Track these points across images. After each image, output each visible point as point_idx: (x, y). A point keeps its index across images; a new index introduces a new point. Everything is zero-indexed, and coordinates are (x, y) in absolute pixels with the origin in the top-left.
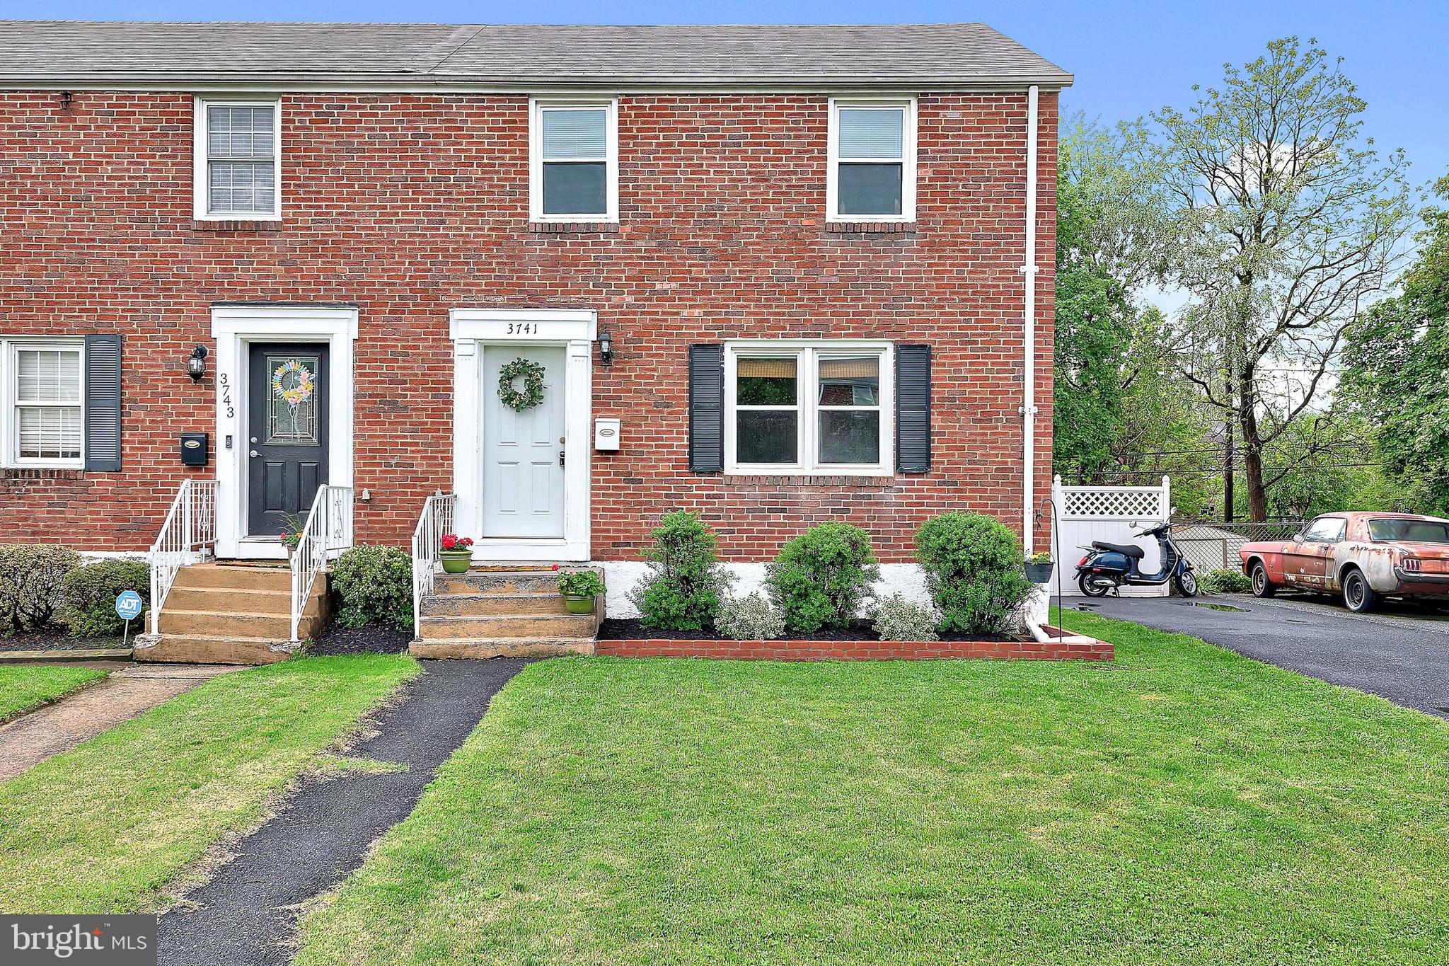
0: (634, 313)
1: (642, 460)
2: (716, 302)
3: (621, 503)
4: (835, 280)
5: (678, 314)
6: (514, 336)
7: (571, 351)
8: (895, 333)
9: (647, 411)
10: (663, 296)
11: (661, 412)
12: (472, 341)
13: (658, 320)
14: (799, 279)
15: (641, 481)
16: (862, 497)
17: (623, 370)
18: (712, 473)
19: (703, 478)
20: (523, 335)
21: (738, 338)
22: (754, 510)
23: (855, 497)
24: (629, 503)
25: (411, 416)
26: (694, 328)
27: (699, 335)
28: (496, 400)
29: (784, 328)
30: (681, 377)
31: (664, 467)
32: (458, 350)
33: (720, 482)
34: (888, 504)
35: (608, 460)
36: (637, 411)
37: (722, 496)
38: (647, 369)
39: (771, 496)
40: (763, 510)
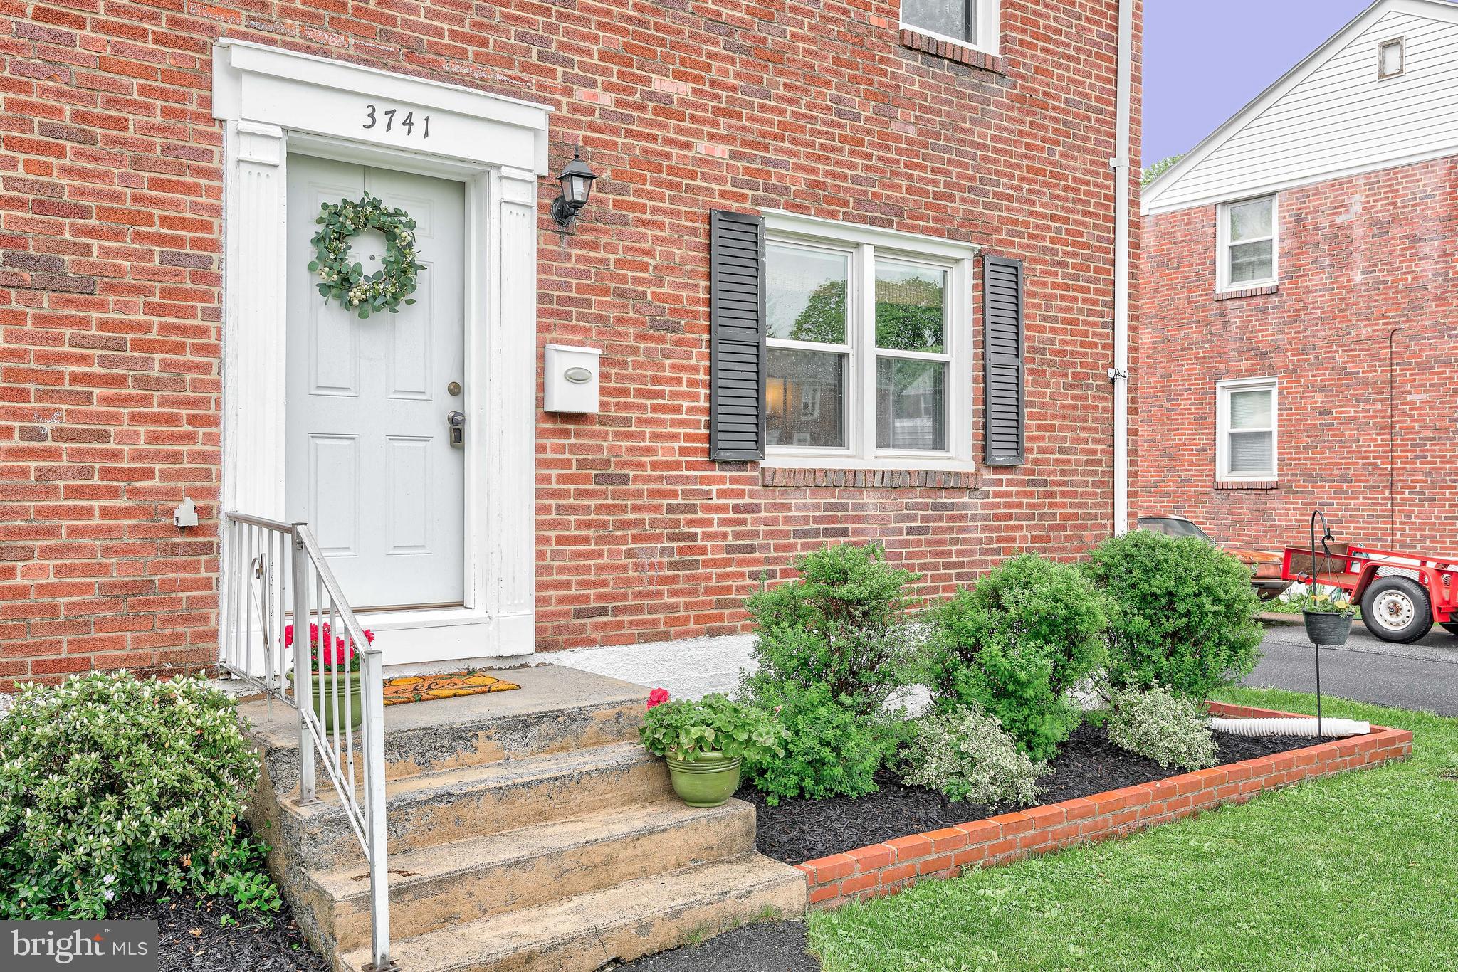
0: (615, 131)
1: (627, 436)
2: (748, 136)
3: (589, 525)
4: (912, 131)
5: (688, 146)
6: (378, 134)
7: (498, 191)
8: (983, 236)
9: (639, 337)
10: (665, 108)
11: (661, 340)
12: (278, 132)
13: (656, 153)
14: (867, 119)
15: (624, 479)
16: (944, 506)
17: (594, 246)
18: (743, 464)
19: (728, 474)
20: (398, 136)
21: (780, 212)
22: (805, 533)
23: (936, 507)
24: (603, 525)
25: (102, 306)
26: (714, 179)
27: (723, 194)
28: (308, 285)
29: (846, 204)
30: (692, 274)
31: (668, 451)
32: (235, 148)
33: (753, 481)
34: (974, 518)
35: (566, 433)
36: (620, 334)
37: (753, 509)
38: (637, 250)
39: (828, 507)
40: (815, 533)
